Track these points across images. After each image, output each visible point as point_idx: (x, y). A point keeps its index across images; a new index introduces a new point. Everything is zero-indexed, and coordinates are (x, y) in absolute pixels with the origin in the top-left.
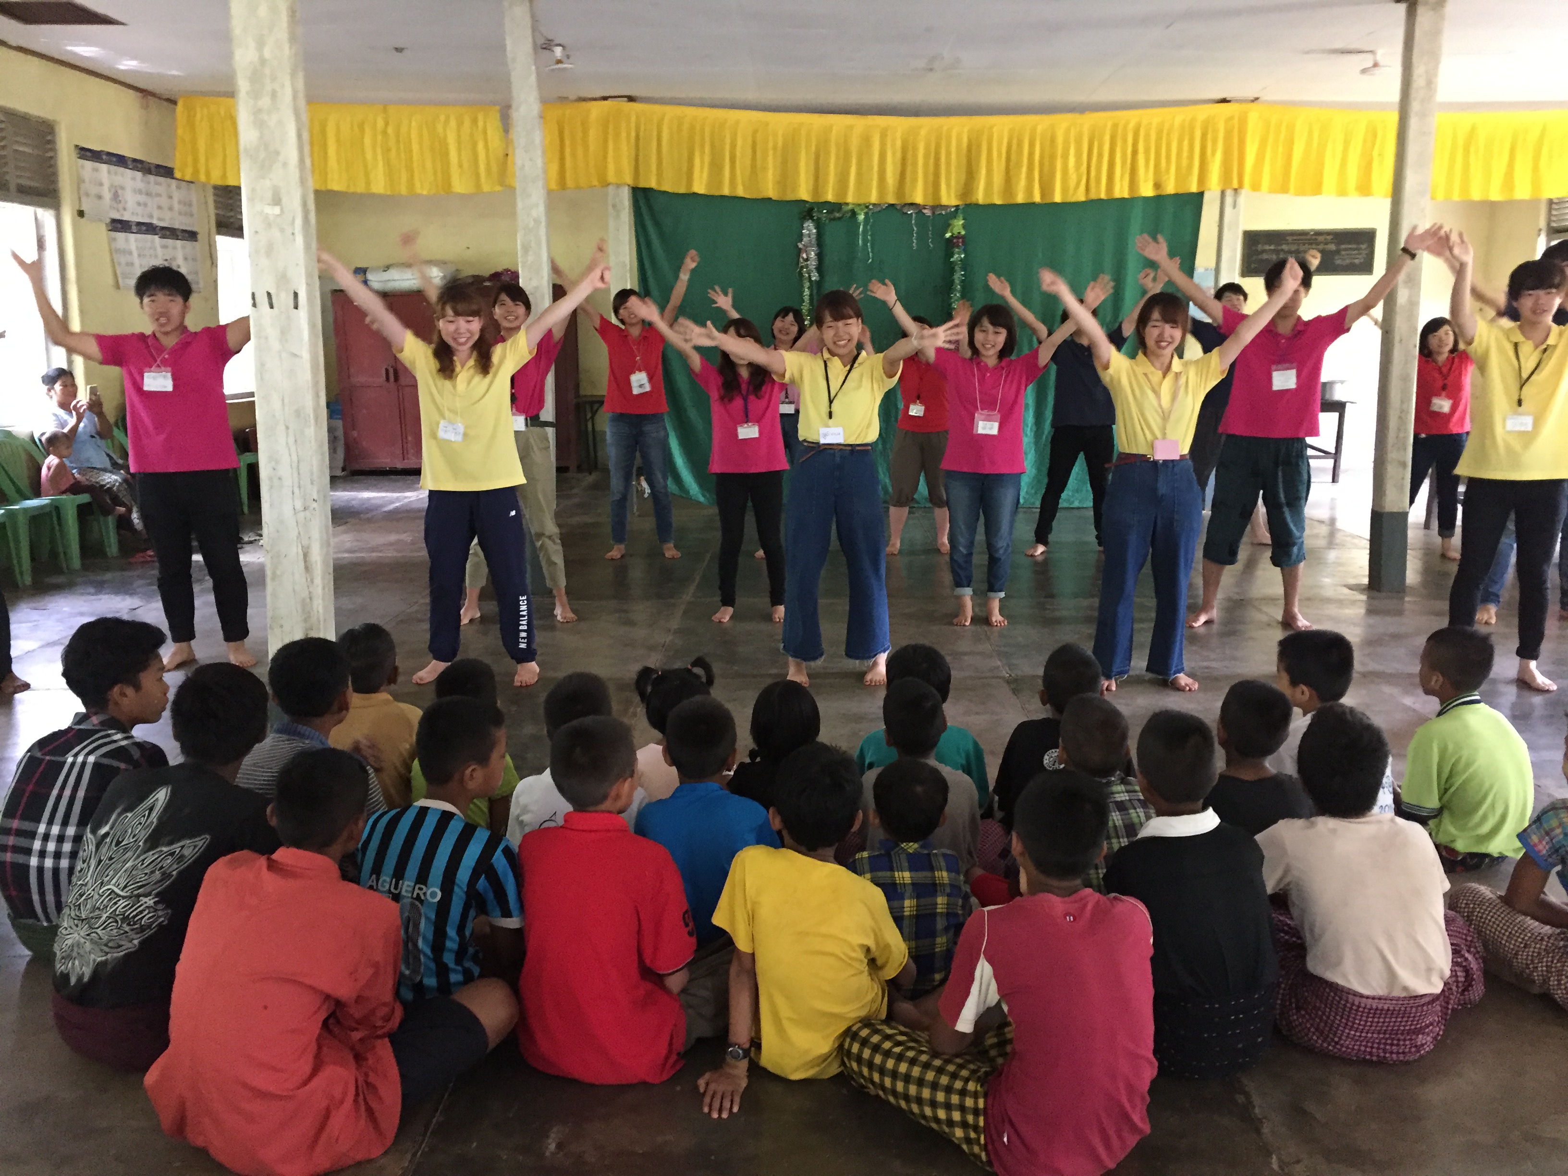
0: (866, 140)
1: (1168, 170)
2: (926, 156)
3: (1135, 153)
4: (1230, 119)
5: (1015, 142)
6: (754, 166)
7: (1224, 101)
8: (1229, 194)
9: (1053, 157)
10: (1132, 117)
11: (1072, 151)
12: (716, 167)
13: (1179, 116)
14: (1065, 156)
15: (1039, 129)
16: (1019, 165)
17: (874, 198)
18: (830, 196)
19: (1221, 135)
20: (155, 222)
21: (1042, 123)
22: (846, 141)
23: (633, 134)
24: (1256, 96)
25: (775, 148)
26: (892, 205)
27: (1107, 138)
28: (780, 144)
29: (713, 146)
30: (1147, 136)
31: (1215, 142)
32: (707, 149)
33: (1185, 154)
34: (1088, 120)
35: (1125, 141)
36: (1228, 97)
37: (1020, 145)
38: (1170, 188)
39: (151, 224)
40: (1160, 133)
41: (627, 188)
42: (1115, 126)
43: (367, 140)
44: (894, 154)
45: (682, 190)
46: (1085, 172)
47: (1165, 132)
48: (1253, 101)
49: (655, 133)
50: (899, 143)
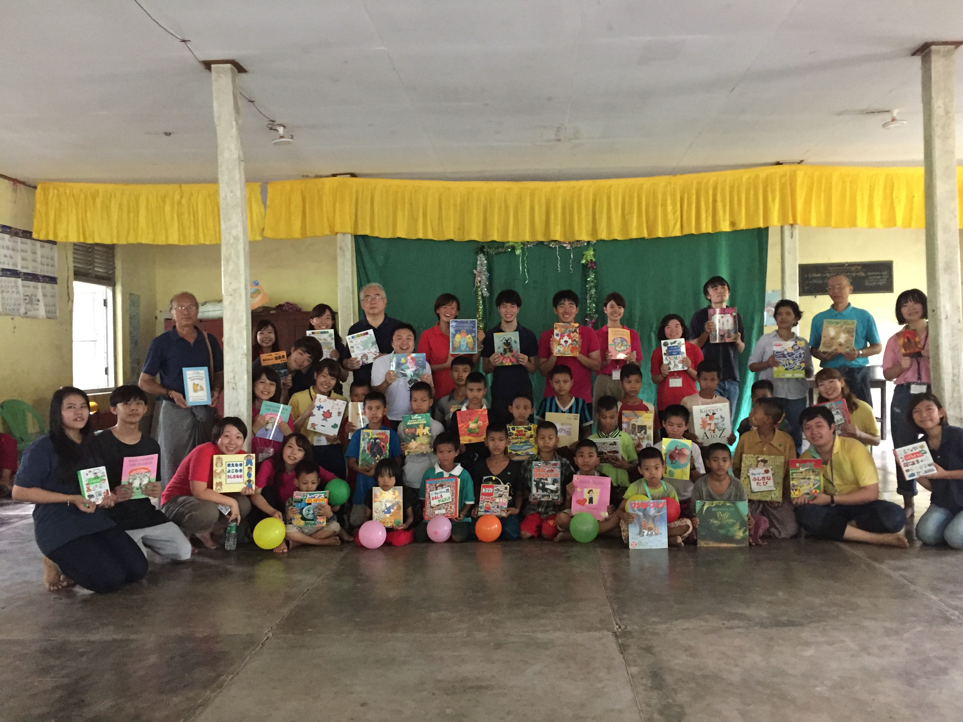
0: (520, 198)
1: (740, 214)
2: (564, 208)
3: (715, 201)
4: (784, 175)
5: (627, 196)
6: (440, 218)
7: (778, 164)
8: (787, 229)
9: (655, 206)
10: (712, 177)
11: (669, 202)
12: (413, 219)
13: (746, 175)
14: (664, 205)
15: (645, 187)
16: (631, 213)
17: (527, 238)
18: (495, 237)
19: (778, 188)
20: (19, 269)
21: (646, 182)
22: (505, 201)
23: (354, 199)
24: (801, 159)
25: (455, 205)
26: (542, 243)
27: (694, 192)
28: (458, 202)
29: (411, 204)
30: (723, 190)
31: (773, 192)
32: (407, 206)
33: (752, 201)
34: (680, 180)
35: (707, 193)
36: (780, 160)
37: (631, 197)
38: (743, 225)
39: (16, 271)
40: (732, 187)
41: (350, 235)
42: (699, 183)
43: (168, 208)
44: (540, 207)
45: (390, 236)
46: (680, 215)
47: (736, 186)
48: (799, 163)
49: (369, 198)
50: (543, 200)
